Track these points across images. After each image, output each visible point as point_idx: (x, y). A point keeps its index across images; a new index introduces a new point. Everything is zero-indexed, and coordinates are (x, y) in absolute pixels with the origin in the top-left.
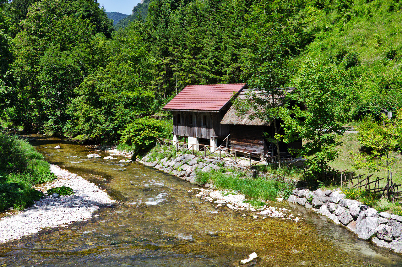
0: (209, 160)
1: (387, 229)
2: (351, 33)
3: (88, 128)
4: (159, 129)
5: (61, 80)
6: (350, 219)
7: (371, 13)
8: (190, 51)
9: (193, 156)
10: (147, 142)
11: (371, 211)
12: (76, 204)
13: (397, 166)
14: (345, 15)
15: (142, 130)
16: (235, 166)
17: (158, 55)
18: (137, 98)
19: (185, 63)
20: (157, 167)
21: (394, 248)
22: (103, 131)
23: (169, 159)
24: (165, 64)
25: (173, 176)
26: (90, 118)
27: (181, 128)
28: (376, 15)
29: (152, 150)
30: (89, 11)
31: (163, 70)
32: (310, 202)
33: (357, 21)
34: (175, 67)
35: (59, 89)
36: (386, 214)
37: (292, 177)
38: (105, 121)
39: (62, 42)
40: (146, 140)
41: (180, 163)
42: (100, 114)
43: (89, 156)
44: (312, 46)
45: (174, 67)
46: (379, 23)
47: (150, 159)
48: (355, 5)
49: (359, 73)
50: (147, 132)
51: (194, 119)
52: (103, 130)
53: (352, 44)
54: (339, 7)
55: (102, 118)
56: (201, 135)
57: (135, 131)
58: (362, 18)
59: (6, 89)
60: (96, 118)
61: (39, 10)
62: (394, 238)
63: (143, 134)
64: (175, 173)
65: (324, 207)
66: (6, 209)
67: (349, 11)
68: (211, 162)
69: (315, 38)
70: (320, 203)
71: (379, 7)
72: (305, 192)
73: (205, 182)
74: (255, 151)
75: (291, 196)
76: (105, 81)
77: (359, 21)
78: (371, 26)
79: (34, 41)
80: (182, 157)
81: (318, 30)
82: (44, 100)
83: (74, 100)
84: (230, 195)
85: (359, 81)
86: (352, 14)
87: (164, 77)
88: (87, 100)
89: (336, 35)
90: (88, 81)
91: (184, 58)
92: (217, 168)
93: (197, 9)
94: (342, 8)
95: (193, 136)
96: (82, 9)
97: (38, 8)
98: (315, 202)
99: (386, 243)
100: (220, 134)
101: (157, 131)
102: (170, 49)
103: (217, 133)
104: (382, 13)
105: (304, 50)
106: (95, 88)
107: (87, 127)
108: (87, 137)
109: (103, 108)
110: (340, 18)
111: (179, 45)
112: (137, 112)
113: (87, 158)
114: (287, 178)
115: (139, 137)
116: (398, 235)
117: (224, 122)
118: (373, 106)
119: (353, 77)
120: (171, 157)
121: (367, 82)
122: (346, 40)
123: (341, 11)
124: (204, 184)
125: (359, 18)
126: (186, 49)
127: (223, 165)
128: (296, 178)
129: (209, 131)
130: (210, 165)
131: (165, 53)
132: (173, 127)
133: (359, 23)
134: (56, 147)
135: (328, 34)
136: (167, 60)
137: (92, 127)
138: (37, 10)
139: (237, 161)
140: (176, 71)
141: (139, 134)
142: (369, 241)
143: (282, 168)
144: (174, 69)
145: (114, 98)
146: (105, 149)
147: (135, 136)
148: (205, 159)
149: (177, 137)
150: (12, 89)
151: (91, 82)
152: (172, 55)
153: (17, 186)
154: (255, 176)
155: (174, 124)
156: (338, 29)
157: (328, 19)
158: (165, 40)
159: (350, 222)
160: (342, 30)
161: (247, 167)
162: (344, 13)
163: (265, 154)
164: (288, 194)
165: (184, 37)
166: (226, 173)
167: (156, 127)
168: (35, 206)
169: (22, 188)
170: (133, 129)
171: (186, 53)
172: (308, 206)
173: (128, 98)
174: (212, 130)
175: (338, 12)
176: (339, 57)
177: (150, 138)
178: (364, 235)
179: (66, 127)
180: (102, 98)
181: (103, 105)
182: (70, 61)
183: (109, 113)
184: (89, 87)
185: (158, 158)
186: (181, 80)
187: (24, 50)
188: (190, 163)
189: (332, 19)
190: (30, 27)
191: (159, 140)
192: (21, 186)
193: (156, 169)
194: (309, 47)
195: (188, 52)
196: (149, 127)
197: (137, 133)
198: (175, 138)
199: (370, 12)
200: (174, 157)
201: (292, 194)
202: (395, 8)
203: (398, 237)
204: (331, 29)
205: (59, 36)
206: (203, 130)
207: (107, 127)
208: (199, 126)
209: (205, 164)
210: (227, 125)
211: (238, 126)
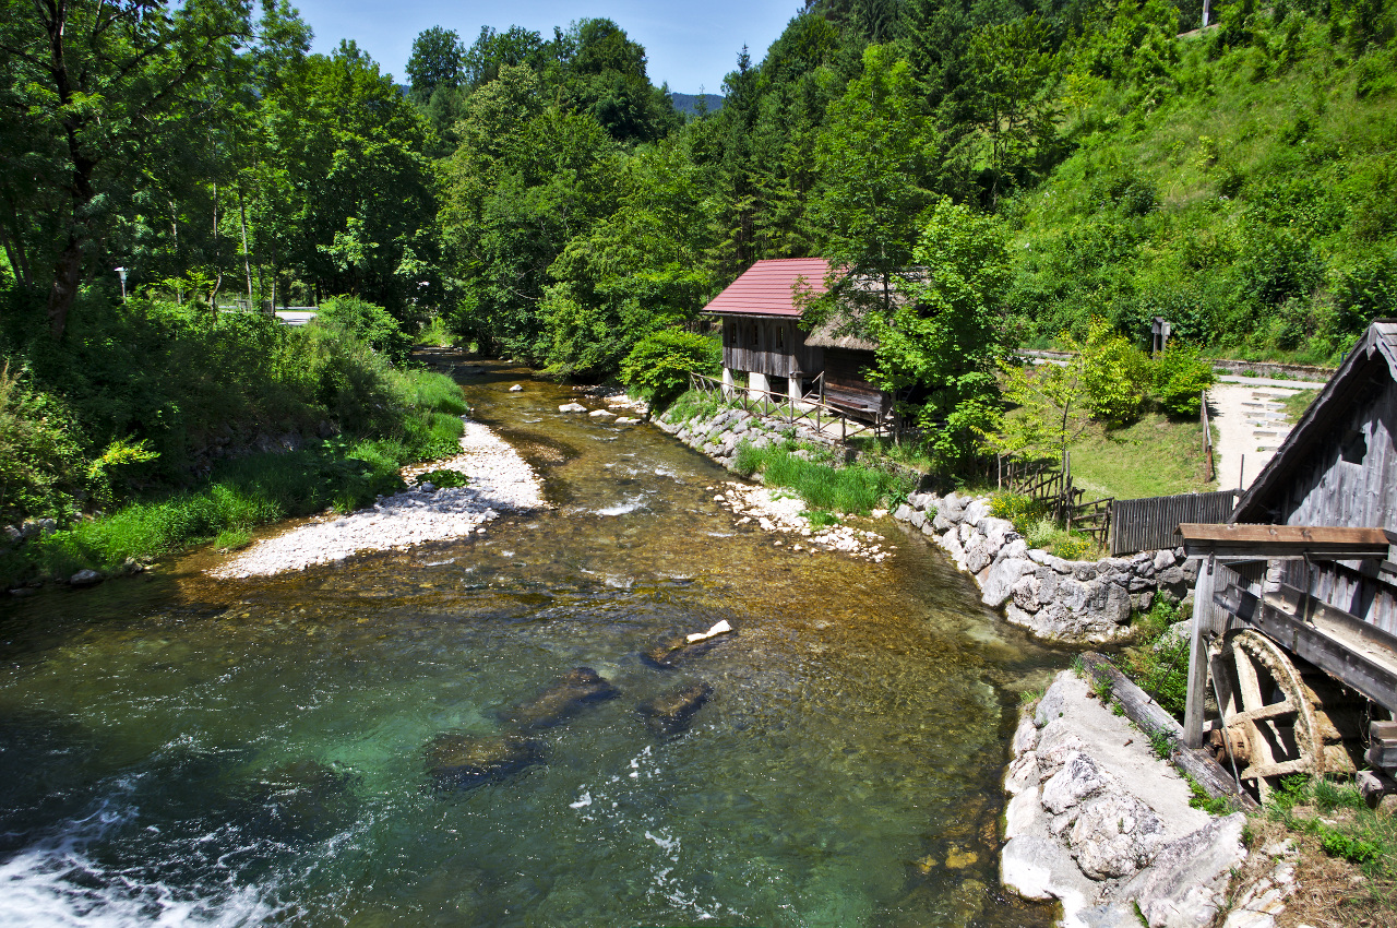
0: (769, 424)
1: (1031, 586)
2: (1161, 133)
3: (571, 350)
4: (697, 354)
5: (529, 248)
6: (983, 561)
7: (1211, 87)
8: (792, 182)
9: (745, 413)
10: (671, 382)
11: (1019, 545)
12: (458, 506)
13: (1150, 448)
14: (1152, 91)
15: (660, 355)
16: (816, 437)
17: (727, 193)
18: (669, 287)
19: (782, 210)
20: (680, 435)
21: (1035, 627)
22: (599, 356)
23: (704, 418)
24: (741, 213)
25: (702, 455)
26: (576, 328)
27: (737, 352)
28: (1224, 90)
29: (679, 399)
30: (625, 95)
31: (736, 224)
32: (930, 520)
33: (1177, 104)
34: (762, 216)
35: (524, 267)
36: (1038, 554)
37: (916, 466)
38: (607, 335)
39: (528, 167)
40: (667, 377)
41: (721, 428)
42: (598, 320)
43: (563, 408)
44: (1069, 166)
45: (758, 218)
46: (1226, 110)
47: (674, 418)
48: (1181, 67)
49: (1149, 231)
50: (671, 361)
51: (761, 334)
52: (601, 354)
53: (1157, 160)
54: (1140, 73)
55: (600, 328)
56: (773, 370)
57: (647, 357)
58: (1193, 97)
59: (418, 265)
60: (589, 329)
61: (494, 98)
62: (1041, 605)
63: (661, 364)
64: (708, 448)
65: (953, 532)
66: (320, 510)
67: (1162, 82)
68: (773, 427)
69: (1077, 146)
70: (946, 524)
71: (1235, 70)
72: (928, 499)
73: (753, 471)
74: (866, 407)
75: (902, 506)
76: (607, 249)
77: (1181, 106)
78: (1206, 117)
79: (486, 165)
80: (726, 415)
81: (1087, 128)
82: (494, 289)
83: (552, 291)
84: (784, 499)
85: (1145, 248)
86: (1168, 90)
87: (737, 240)
88: (573, 290)
89: (1125, 139)
90: (575, 248)
91: (780, 198)
92: (780, 439)
93: (814, 86)
94: (1148, 75)
95: (758, 370)
96: (610, 91)
97: (492, 95)
98: (939, 523)
99: (1026, 616)
100: (810, 366)
101: (692, 357)
102: (753, 178)
103: (801, 364)
104: (1237, 85)
105: (1049, 174)
106: (587, 264)
107: (568, 348)
108: (568, 368)
109: (603, 307)
110: (1141, 99)
111: (770, 170)
112: (668, 317)
113: (558, 412)
114: (905, 468)
115: (654, 370)
116: (1048, 599)
117: (810, 342)
118: (1148, 308)
119: (1131, 239)
120: (707, 413)
121: (1163, 252)
122: (1144, 151)
123: (1144, 81)
124: (750, 474)
125: (1182, 99)
126: (784, 177)
127: (793, 436)
128: (923, 467)
129: (787, 361)
130: (770, 435)
131: (743, 187)
132: (724, 349)
133: (1181, 111)
134: (512, 389)
135: (1107, 137)
136: (744, 204)
137: (578, 347)
138: (490, 99)
139: (822, 425)
140: (761, 227)
141: (654, 365)
142: (1000, 609)
143: (900, 444)
144: (759, 222)
145: (622, 287)
146: (607, 394)
147: (647, 367)
148: (764, 420)
149: (731, 371)
150: (429, 265)
151: (580, 251)
152: (755, 192)
153: (361, 465)
154: (850, 459)
155: (725, 345)
156: (1131, 126)
157: (1115, 103)
158: (741, 159)
159: (984, 567)
160: (1141, 127)
161: (837, 441)
162: (1151, 86)
163: (885, 414)
164: (897, 501)
165: (782, 150)
166: (796, 453)
167: (691, 349)
168: (377, 506)
169: (370, 470)
170: (644, 353)
171: (784, 186)
172: (927, 530)
173: (652, 287)
174: (792, 359)
175: (1139, 86)
176: (1116, 193)
177: (677, 374)
178: (992, 598)
179: (535, 346)
180: (598, 287)
181: (603, 302)
182: (543, 207)
183: (614, 319)
184: (575, 262)
185: (686, 417)
186: (772, 247)
187: (463, 186)
188: (736, 429)
189: (1122, 103)
190: (476, 135)
191: (696, 377)
192: (370, 466)
193: (679, 439)
194: (1061, 169)
195: (788, 186)
196: (676, 348)
197: (650, 361)
198: (726, 372)
199: (1208, 83)
200: (712, 413)
201: (905, 503)
202: (1269, 71)
203: (1049, 604)
204: (1116, 125)
205: (525, 153)
206: (777, 358)
207: (608, 349)
208: (769, 350)
209: (761, 432)
210: (815, 348)
211: (835, 350)
